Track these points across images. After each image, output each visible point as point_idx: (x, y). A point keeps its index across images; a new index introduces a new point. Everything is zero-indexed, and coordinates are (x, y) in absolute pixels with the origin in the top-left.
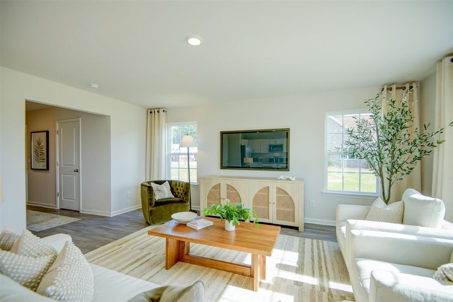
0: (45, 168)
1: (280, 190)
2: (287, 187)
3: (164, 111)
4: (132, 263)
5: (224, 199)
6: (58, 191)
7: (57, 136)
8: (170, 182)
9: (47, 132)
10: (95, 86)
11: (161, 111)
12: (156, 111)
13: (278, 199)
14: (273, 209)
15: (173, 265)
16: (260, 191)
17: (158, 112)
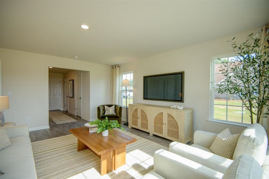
0: (72, 97)
1: (169, 116)
2: (174, 113)
3: (118, 67)
4: (69, 145)
5: (139, 118)
6: (76, 107)
7: (76, 82)
8: (116, 106)
9: (73, 80)
10: (76, 57)
11: (117, 66)
12: (115, 66)
13: (169, 121)
14: (165, 128)
15: (82, 150)
16: (158, 115)
17: (116, 67)
